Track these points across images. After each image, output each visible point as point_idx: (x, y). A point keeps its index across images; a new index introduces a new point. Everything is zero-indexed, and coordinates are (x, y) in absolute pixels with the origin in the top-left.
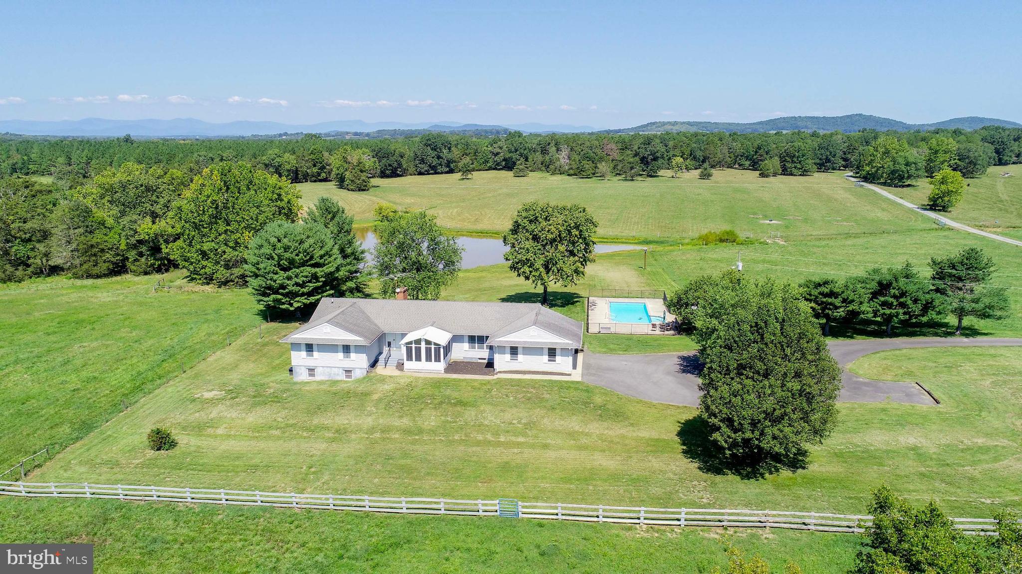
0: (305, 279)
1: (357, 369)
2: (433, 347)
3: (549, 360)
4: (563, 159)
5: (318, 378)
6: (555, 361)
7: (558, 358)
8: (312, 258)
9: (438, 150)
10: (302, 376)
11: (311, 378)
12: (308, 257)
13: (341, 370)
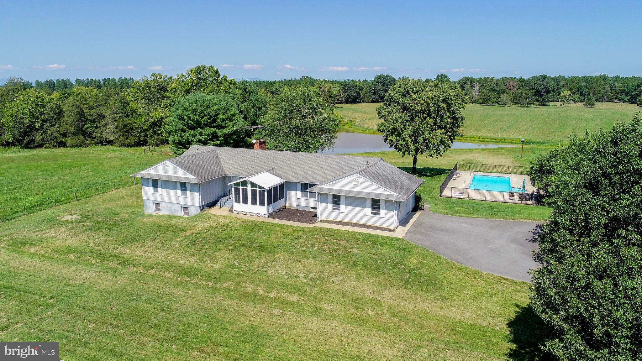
0: (206, 137)
1: (192, 207)
2: (258, 189)
3: (372, 213)
4: (475, 92)
5: (163, 212)
6: (378, 214)
7: (382, 212)
8: (214, 121)
9: (386, 86)
10: (150, 209)
11: (157, 212)
12: (211, 120)
13: (180, 207)
